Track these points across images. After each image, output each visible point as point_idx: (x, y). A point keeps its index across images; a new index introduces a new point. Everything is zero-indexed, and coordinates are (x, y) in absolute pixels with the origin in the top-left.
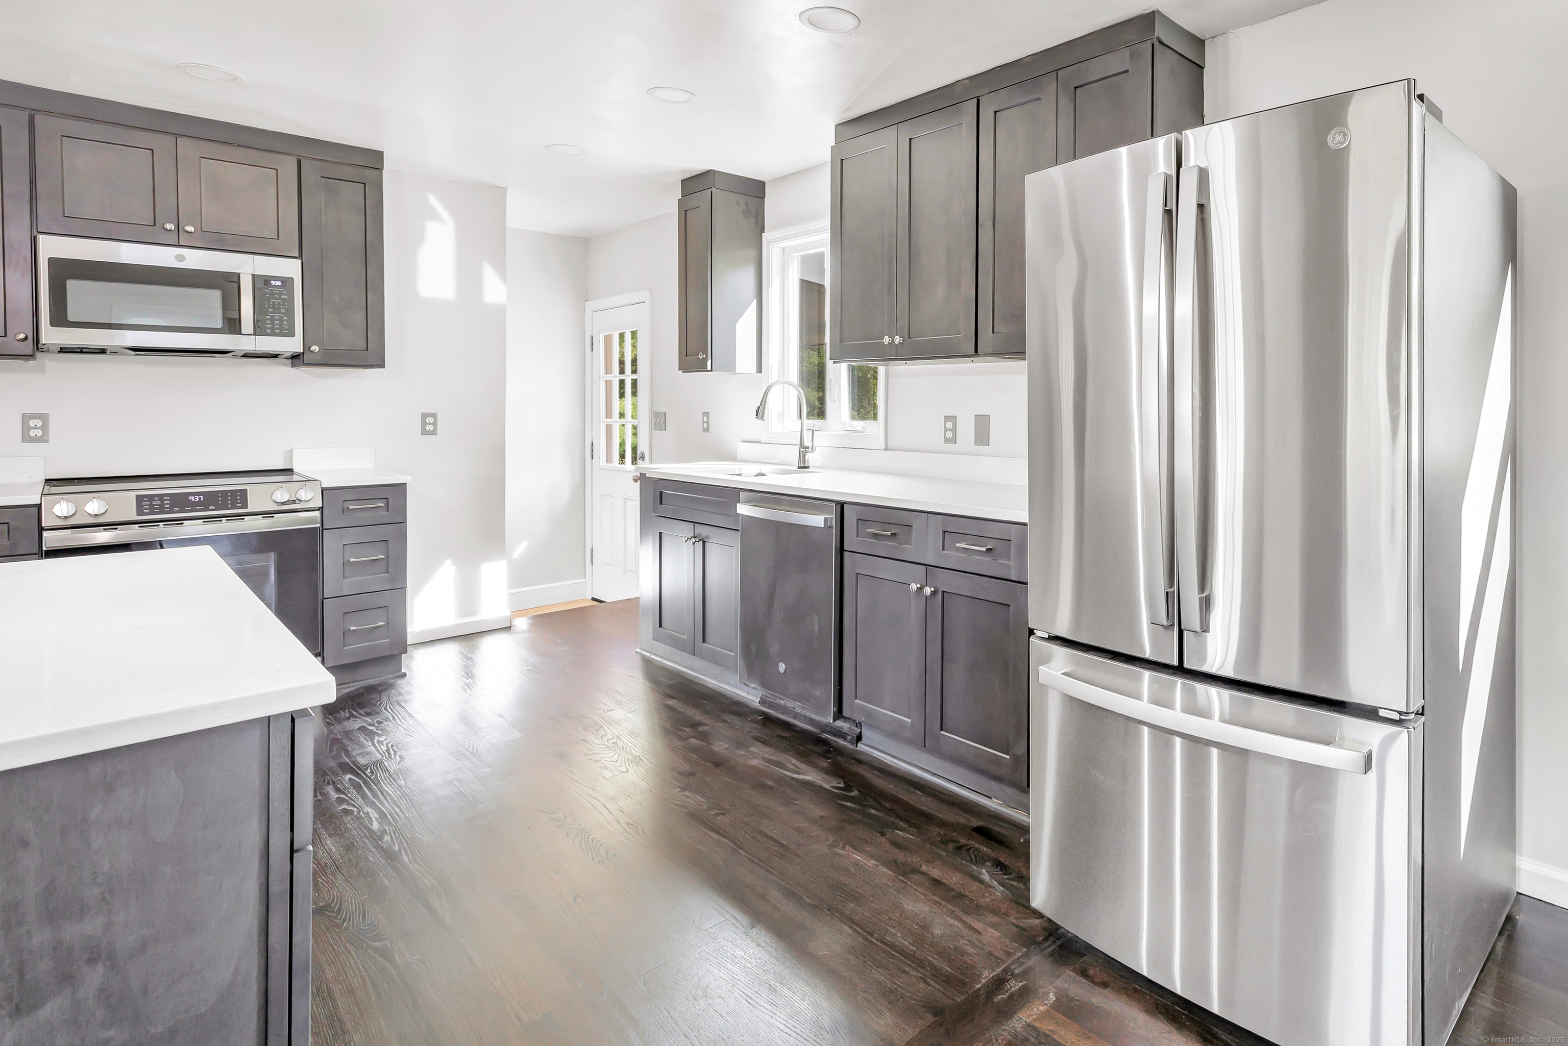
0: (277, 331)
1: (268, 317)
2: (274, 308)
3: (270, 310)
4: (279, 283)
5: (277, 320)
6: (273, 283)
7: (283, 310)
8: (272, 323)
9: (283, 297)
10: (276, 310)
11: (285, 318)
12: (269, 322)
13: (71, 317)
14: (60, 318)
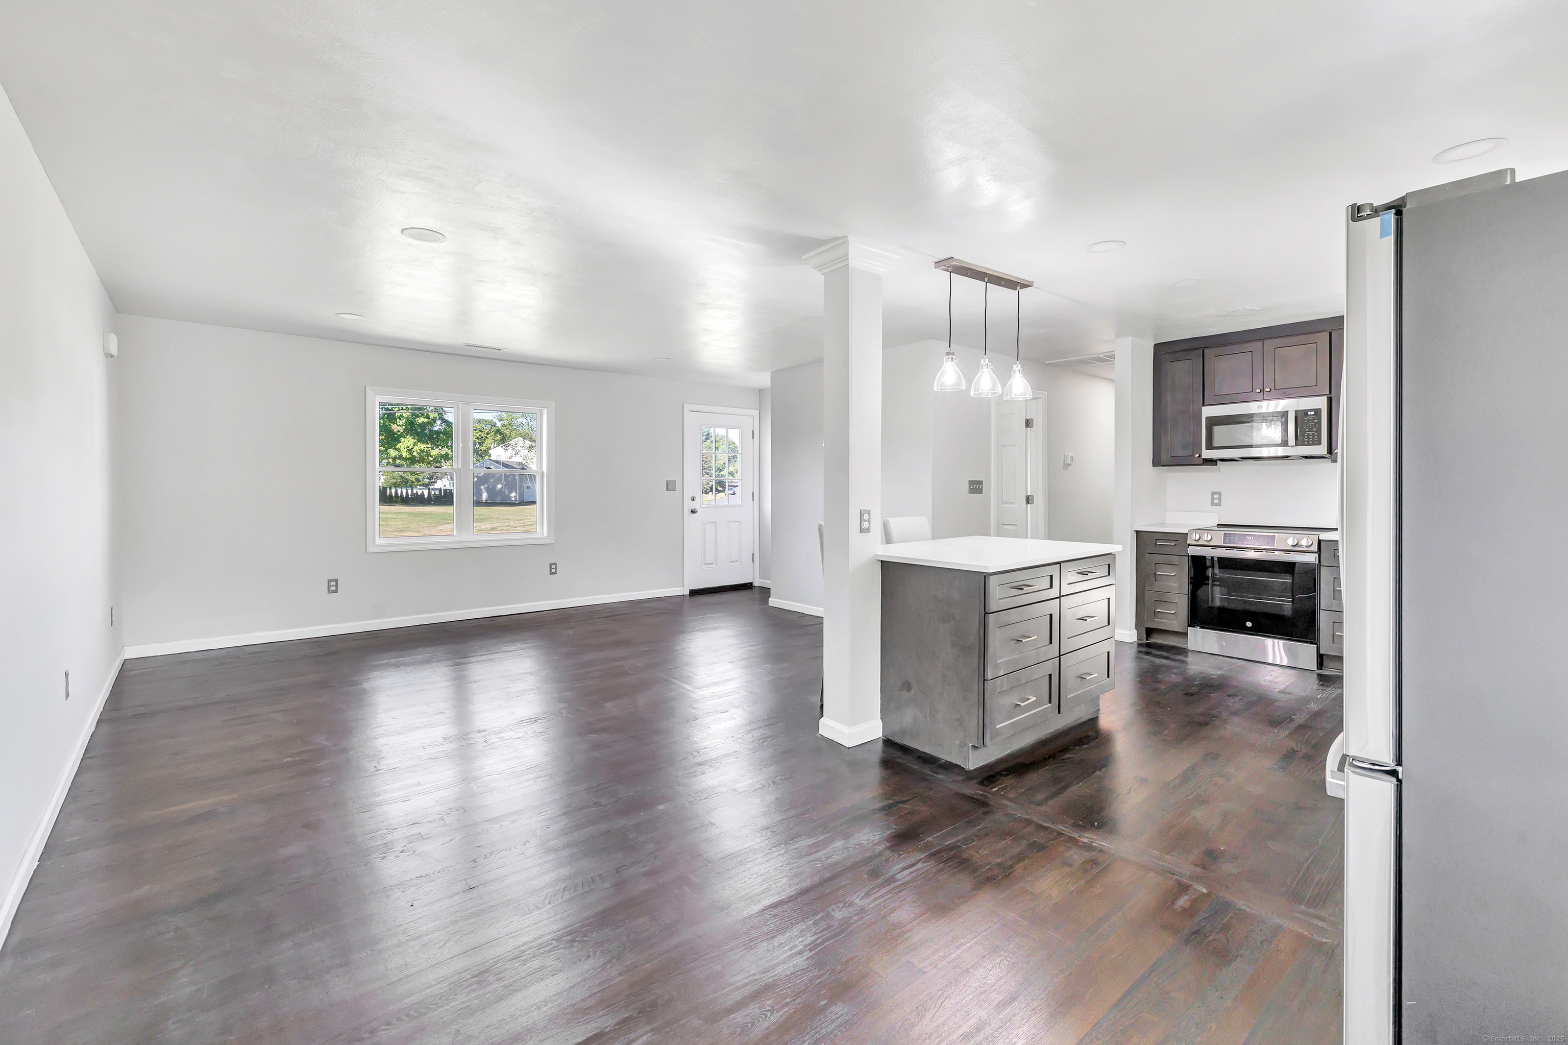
0: (1311, 442)
1: (1306, 434)
2: (1309, 429)
3: (1307, 430)
4: (1313, 413)
5: (1311, 436)
6: (1309, 413)
7: (1314, 429)
8: (1308, 438)
9: (1315, 421)
10: (1311, 430)
11: (1316, 434)
12: (1306, 437)
13: (1215, 445)
14: (1210, 446)
